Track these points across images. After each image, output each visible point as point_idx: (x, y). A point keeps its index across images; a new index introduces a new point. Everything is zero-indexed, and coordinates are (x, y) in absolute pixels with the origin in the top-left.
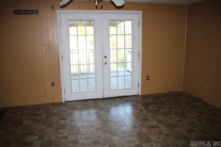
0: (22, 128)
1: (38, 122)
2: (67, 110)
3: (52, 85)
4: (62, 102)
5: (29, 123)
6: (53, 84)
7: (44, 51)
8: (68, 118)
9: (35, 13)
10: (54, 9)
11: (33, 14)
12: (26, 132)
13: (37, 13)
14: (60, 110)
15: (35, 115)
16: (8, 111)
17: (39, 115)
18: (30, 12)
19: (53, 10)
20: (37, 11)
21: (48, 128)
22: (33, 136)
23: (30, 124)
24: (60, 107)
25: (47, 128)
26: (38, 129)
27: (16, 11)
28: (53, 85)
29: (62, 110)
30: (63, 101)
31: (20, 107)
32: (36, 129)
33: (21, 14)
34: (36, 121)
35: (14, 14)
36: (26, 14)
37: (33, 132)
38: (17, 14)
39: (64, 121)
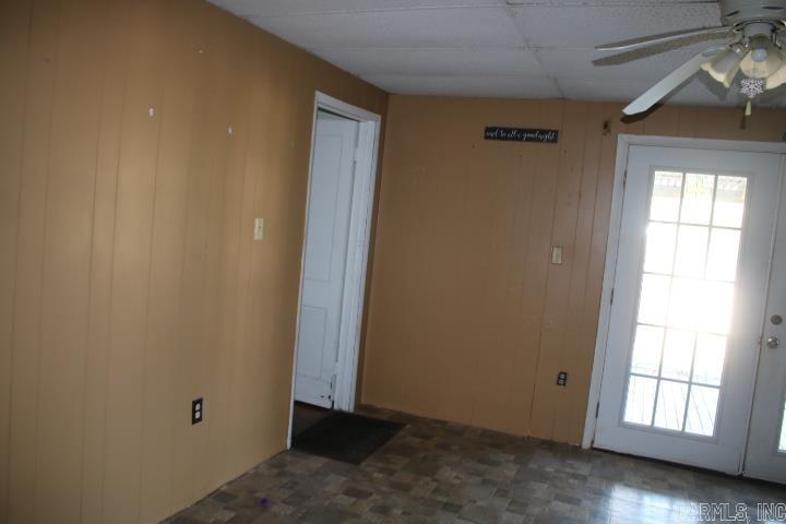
0: (434, 485)
1: (485, 482)
2: (590, 475)
3: (559, 378)
4: (580, 447)
5: (457, 478)
6: (563, 377)
7: (554, 261)
8: (585, 503)
9: (548, 141)
10: (609, 131)
11: (542, 141)
12: (444, 499)
13: (555, 140)
14: (568, 470)
15: (482, 461)
16: (408, 426)
17: (495, 464)
18: (532, 135)
19: (605, 134)
20: (557, 132)
21: (512, 511)
22: (459, 518)
23: (458, 482)
24: (569, 462)
25: (508, 510)
26: (479, 503)
27: (492, 129)
28: (561, 382)
29: (571, 471)
30: (586, 444)
31: (444, 423)
32: (475, 502)
33: (505, 139)
34: (478, 479)
35: (487, 138)
36: (521, 139)
37: (460, 507)
38: (494, 138)
39: (568, 506)
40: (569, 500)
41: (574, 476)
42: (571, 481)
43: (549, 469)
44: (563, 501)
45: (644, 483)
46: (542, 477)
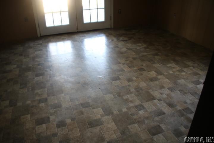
40: (39, 50)
41: (39, 44)
42: (38, 46)
43: (31, 45)
44: (38, 51)
45: (56, 40)
46: (30, 47)
